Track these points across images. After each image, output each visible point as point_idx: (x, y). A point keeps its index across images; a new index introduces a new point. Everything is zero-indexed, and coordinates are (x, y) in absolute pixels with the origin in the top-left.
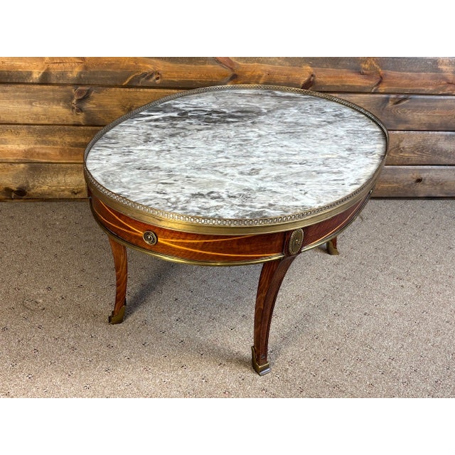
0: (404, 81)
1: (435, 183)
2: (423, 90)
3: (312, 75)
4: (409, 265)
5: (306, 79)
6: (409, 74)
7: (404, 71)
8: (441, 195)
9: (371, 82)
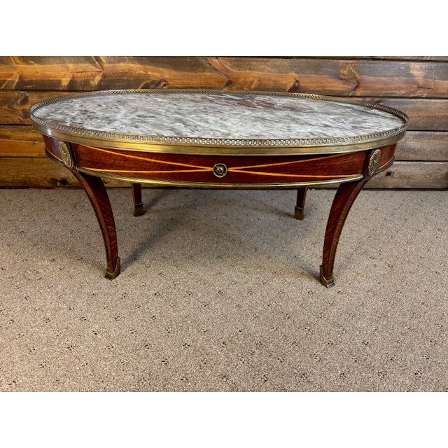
0: (379, 86)
1: (402, 177)
2: (395, 94)
3: (297, 81)
4: (381, 245)
5: (292, 84)
6: (384, 79)
7: (379, 76)
8: (408, 187)
9: (349, 87)
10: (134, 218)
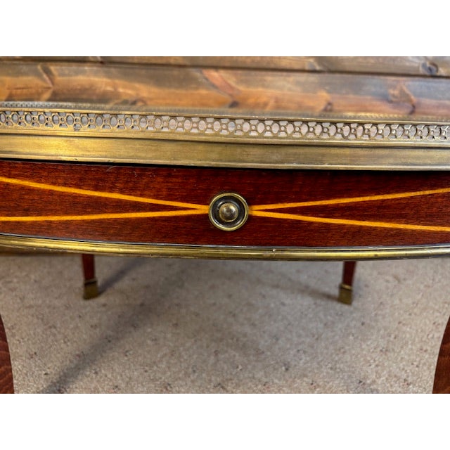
3: (329, 103)
5: (323, 106)
10: (82, 302)
